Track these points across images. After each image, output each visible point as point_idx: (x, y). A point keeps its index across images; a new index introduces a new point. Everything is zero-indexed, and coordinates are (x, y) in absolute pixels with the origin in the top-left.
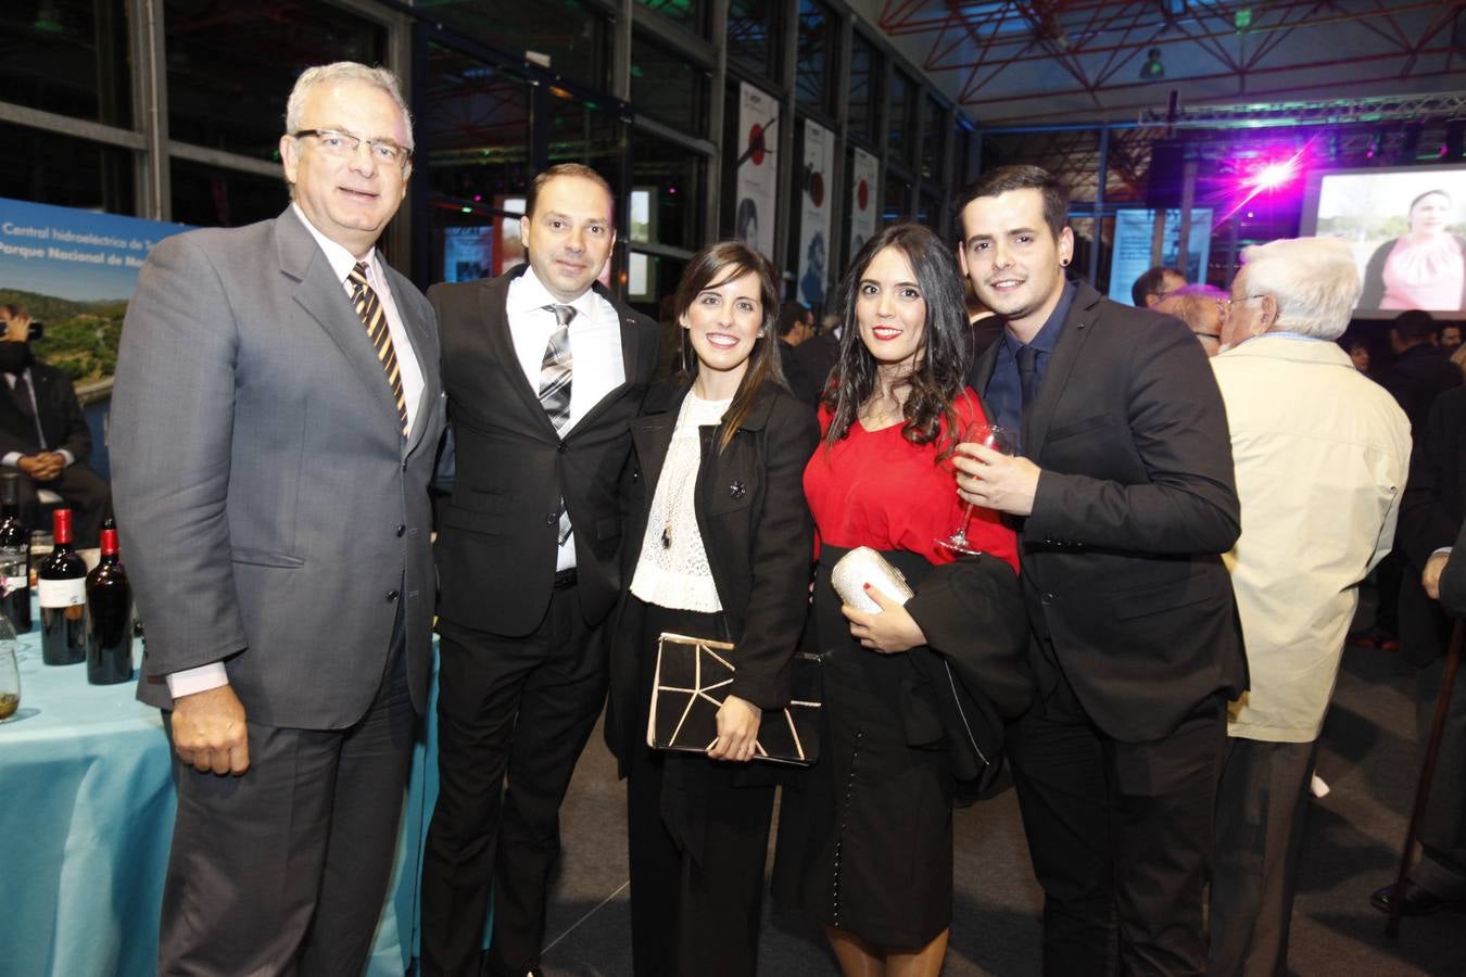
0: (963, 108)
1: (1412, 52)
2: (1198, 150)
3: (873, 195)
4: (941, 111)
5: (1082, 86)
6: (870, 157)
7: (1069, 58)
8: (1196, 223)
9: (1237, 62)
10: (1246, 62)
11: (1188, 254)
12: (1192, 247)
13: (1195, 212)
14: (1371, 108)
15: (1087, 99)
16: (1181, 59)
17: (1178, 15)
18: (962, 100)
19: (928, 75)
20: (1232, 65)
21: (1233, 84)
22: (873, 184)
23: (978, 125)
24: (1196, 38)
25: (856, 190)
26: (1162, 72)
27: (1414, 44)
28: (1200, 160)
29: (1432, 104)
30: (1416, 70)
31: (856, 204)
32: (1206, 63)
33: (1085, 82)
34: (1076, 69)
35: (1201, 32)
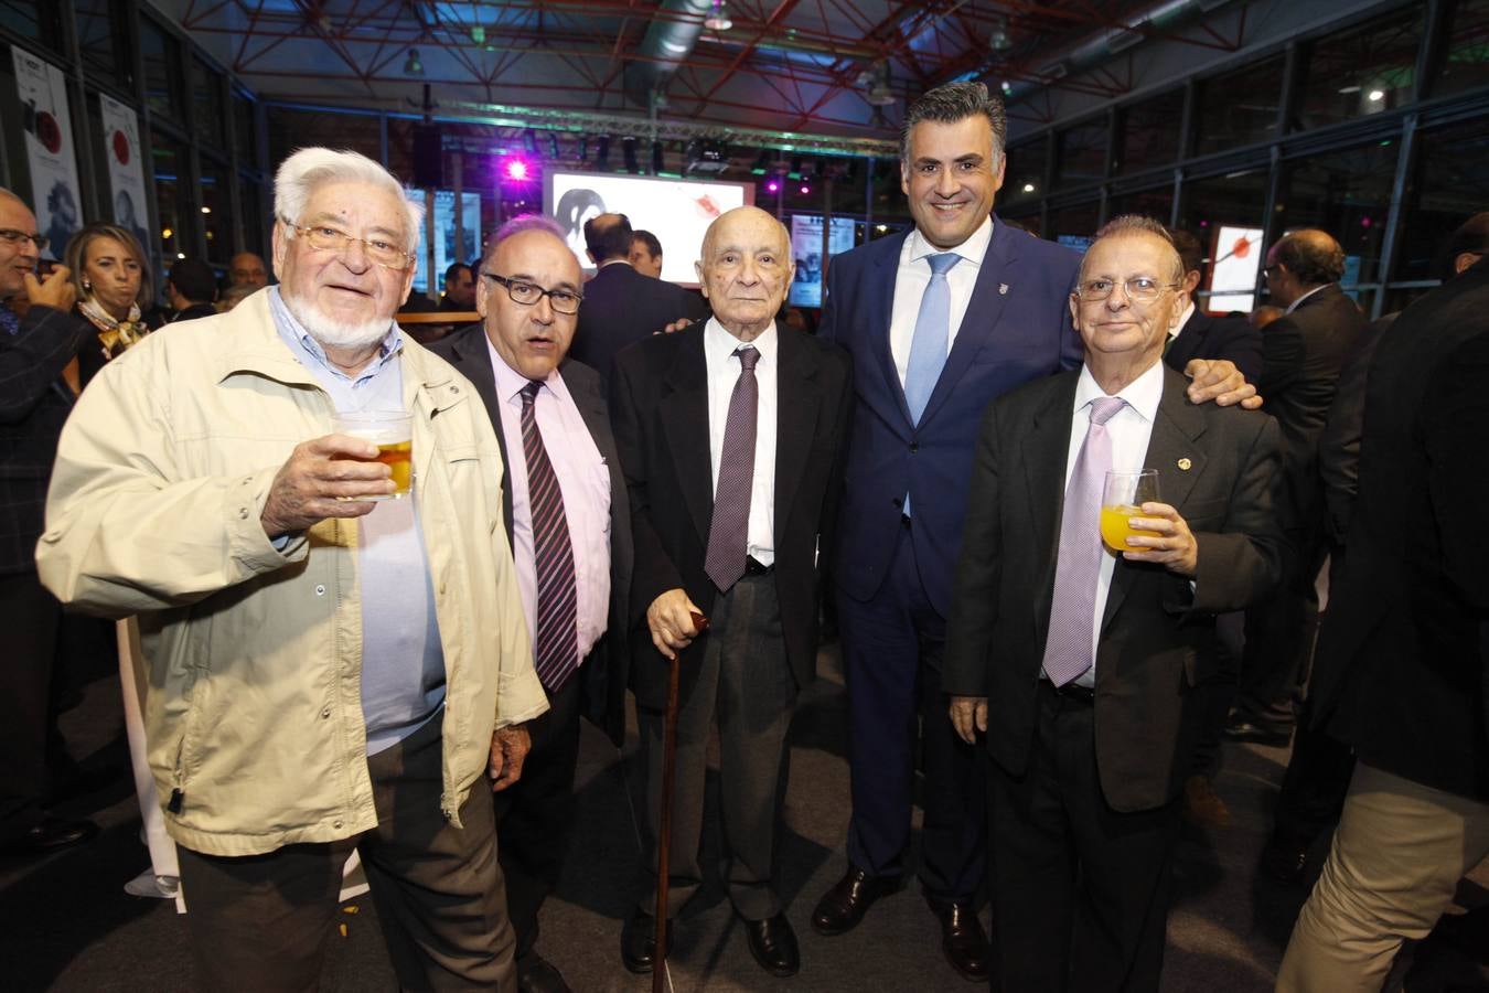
0: (239, 77)
1: (601, 89)
2: (461, 143)
3: (135, 151)
4: (216, 78)
5: (355, 74)
6: (123, 108)
7: (337, 43)
8: (468, 205)
9: (482, 75)
10: (489, 75)
11: (464, 230)
12: (466, 224)
13: (466, 197)
14: (575, 122)
15: (360, 85)
16: (437, 64)
17: (432, 26)
18: (236, 68)
19: (192, 35)
20: (479, 77)
21: (482, 90)
22: (133, 137)
23: (261, 96)
24: (446, 46)
25: (109, 142)
26: (422, 71)
27: (601, 84)
28: (463, 153)
29: (613, 125)
30: (604, 104)
31: (112, 156)
32: (460, 73)
33: (358, 71)
34: (345, 54)
35: (449, 41)
